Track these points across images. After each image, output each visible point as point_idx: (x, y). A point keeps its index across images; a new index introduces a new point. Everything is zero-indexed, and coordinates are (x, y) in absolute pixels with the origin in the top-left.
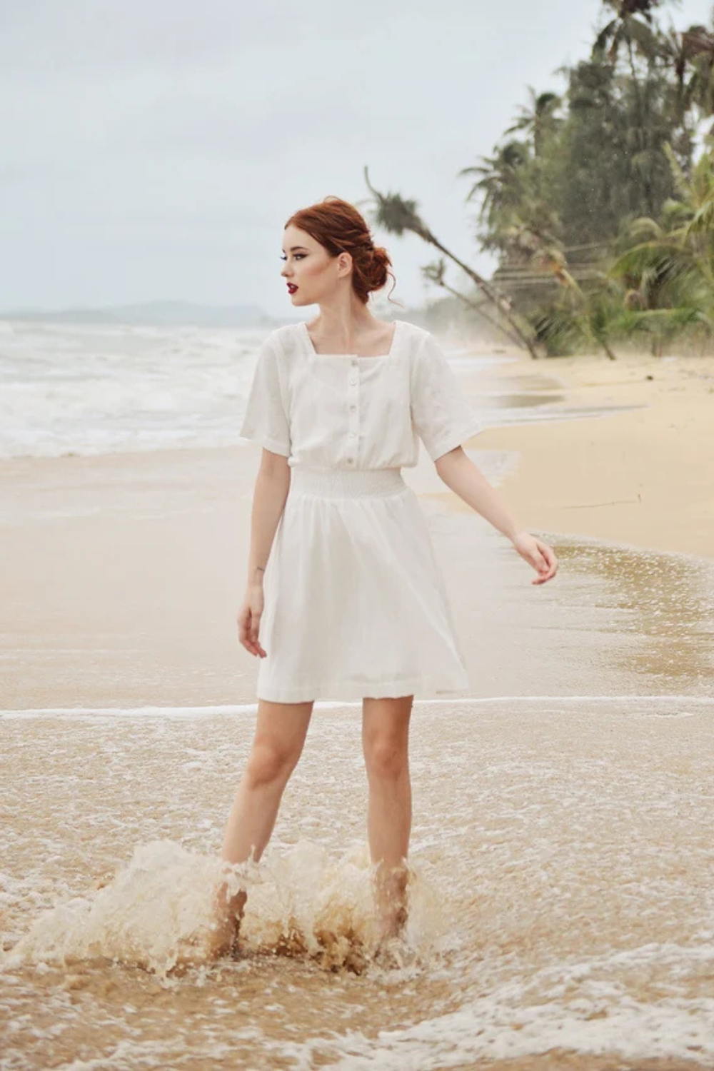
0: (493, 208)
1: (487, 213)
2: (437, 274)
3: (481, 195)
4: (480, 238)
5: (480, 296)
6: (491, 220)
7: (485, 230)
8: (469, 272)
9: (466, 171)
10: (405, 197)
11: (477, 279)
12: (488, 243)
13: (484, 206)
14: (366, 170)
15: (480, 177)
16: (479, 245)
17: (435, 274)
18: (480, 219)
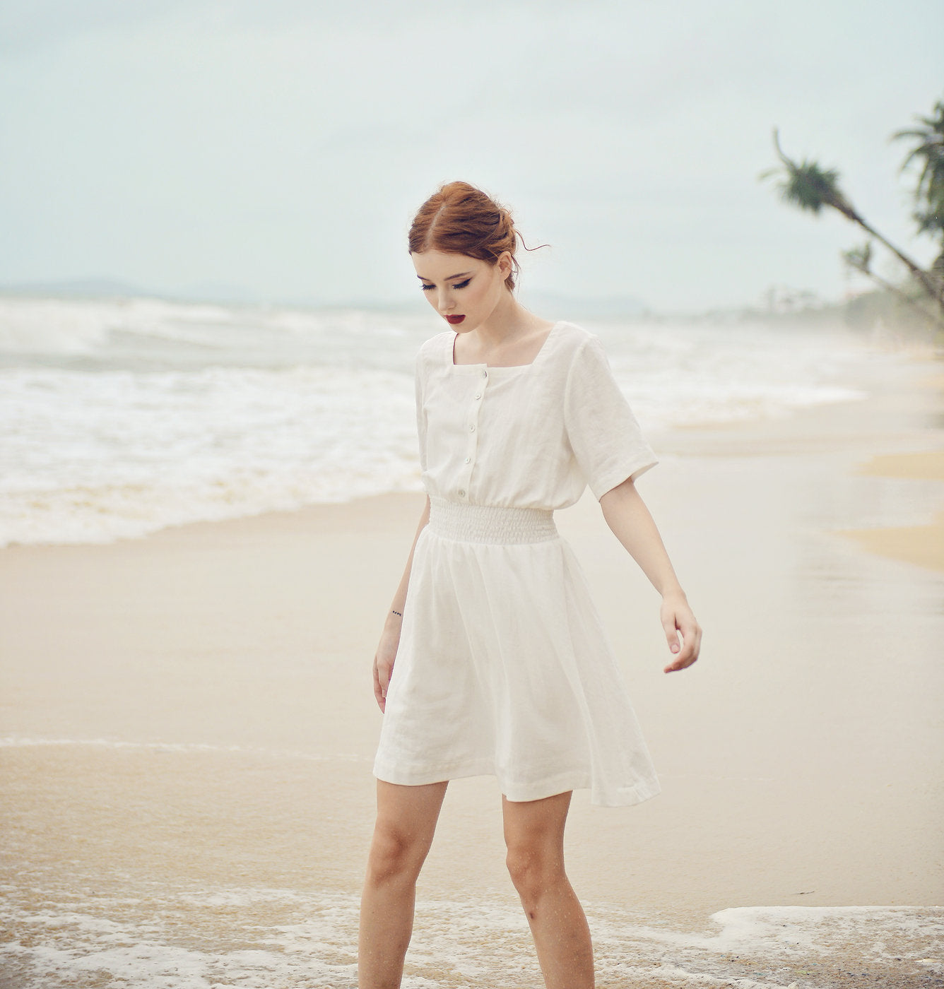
0: (933, 182)
1: (926, 185)
2: (862, 260)
3: (919, 164)
4: (917, 216)
5: (915, 288)
6: (931, 195)
7: (924, 206)
8: (904, 258)
9: (900, 135)
10: (824, 166)
11: (913, 268)
12: (928, 223)
13: (923, 177)
14: (776, 134)
15: (916, 143)
16: (914, 226)
17: (860, 259)
18: (918, 194)
